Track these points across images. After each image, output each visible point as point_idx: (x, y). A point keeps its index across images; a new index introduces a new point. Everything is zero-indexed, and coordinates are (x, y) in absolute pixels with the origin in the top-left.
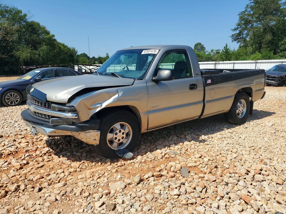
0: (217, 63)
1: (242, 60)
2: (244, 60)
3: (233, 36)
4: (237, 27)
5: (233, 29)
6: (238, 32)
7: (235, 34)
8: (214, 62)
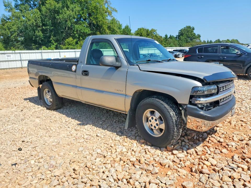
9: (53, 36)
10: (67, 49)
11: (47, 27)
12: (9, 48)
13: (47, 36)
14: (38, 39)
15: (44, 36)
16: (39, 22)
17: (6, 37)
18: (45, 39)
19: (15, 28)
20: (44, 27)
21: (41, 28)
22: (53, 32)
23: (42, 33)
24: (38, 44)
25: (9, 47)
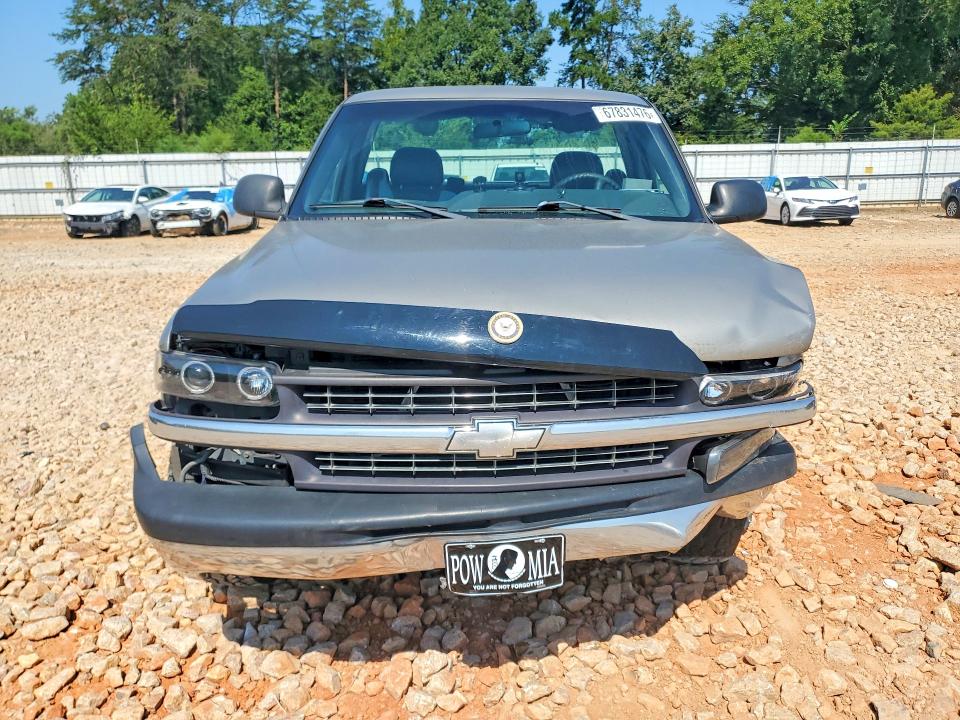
0: (71, 160)
1: (164, 151)
2: (172, 150)
3: (60, 58)
4: (73, 27)
5: (60, 32)
6: (80, 45)
7: (66, 54)
8: (60, 158)
9: (890, 83)
10: (895, 136)
11: (870, 44)
12: (711, 136)
13: (863, 84)
14: (822, 96)
15: (850, 86)
16: (839, 27)
17: (713, 98)
18: (852, 97)
19: (744, 62)
20: (855, 48)
21: (843, 54)
22: (890, 65)
23: (843, 73)
24: (820, 117)
25: (714, 131)
